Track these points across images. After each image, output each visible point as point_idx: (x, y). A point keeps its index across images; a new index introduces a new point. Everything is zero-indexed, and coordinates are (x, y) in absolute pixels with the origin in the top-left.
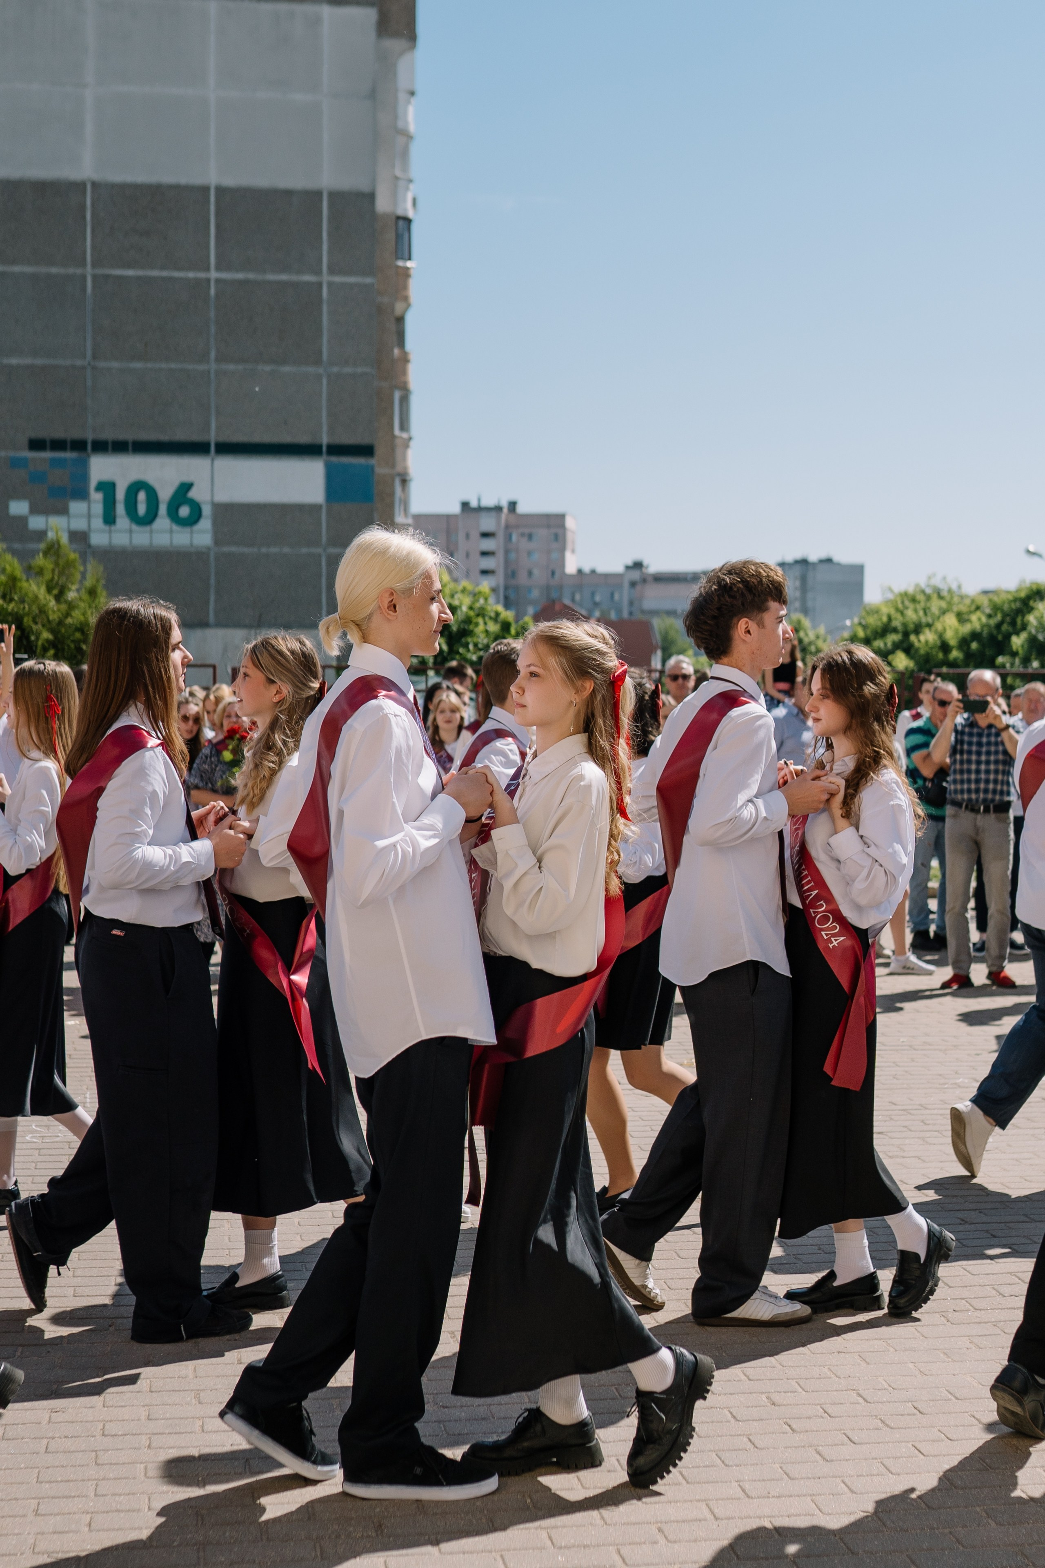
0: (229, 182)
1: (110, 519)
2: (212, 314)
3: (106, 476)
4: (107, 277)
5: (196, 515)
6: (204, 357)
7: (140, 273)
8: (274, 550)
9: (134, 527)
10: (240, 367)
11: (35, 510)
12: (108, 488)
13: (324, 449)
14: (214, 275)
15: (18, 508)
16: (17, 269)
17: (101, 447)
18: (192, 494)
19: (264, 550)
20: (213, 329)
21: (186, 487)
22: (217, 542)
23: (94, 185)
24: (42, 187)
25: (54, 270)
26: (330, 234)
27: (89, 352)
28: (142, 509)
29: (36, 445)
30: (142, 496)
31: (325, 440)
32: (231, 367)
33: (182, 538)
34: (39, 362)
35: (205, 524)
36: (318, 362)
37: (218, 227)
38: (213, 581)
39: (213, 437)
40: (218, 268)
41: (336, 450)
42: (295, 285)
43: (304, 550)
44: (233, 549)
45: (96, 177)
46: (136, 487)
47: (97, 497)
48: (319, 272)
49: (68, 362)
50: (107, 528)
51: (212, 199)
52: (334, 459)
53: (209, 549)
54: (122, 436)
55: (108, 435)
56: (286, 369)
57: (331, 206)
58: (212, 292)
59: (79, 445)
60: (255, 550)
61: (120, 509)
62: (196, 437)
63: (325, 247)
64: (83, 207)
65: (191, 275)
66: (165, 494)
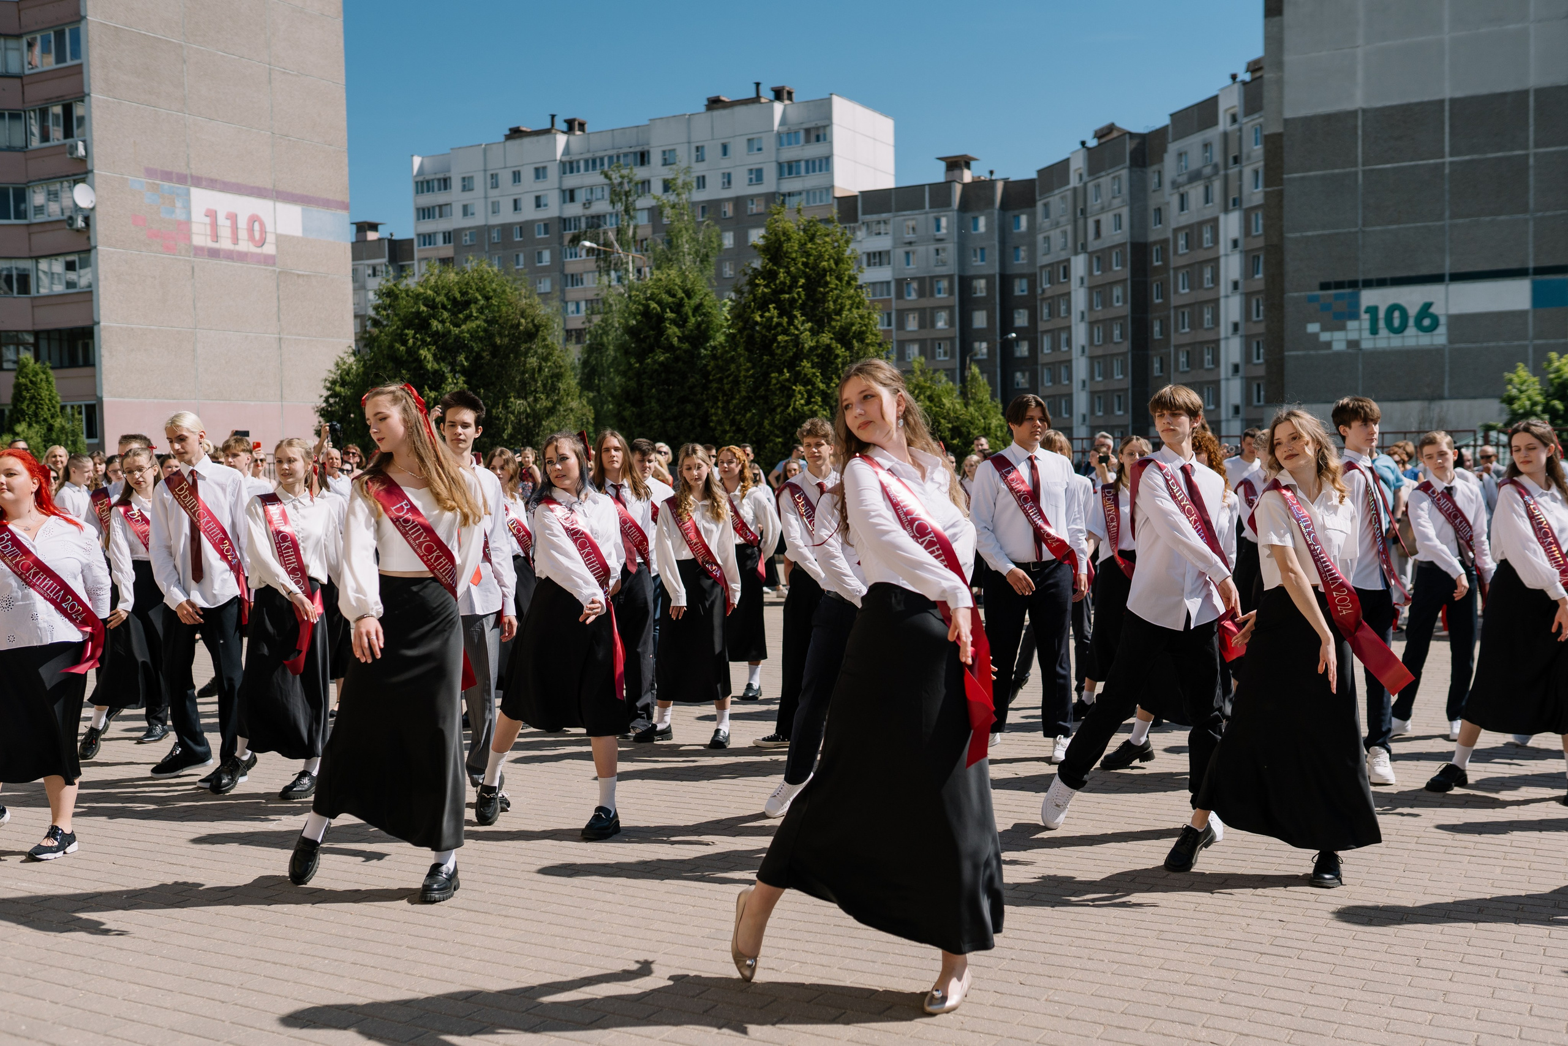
0: (1459, 94)
1: (1374, 331)
2: (1447, 187)
3: (1372, 303)
4: (1372, 171)
5: (1435, 324)
6: (1440, 217)
7: (1395, 165)
8: (1492, 344)
9: (1392, 335)
10: (1467, 220)
11: (1324, 329)
12: (1373, 311)
13: (1531, 271)
14: (1448, 159)
15: (1313, 328)
16: (1312, 173)
17: (1369, 284)
18: (1432, 310)
19: (1485, 345)
20: (1447, 197)
21: (1428, 305)
22: (1451, 341)
23: (1364, 111)
24: (1328, 118)
25: (1337, 171)
26: (1535, 120)
27: (1360, 222)
28: (1396, 323)
29: (1325, 286)
30: (1397, 314)
31: (1531, 265)
32: (1461, 221)
33: (1425, 340)
34: (1326, 232)
35: (1442, 330)
36: (1525, 210)
37: (1451, 126)
38: (1447, 368)
39: (1447, 269)
40: (1451, 155)
41: (1539, 271)
42: (1508, 158)
43: (1516, 343)
44: (1463, 345)
45: (1364, 106)
46: (1392, 308)
47: (1366, 317)
48: (1526, 147)
49: (1346, 230)
50: (1371, 336)
51: (1447, 107)
52: (1539, 278)
53: (1444, 346)
54: (1382, 276)
55: (1373, 276)
56: (1502, 218)
57: (1536, 100)
58: (1447, 171)
59: (1353, 284)
60: (1478, 345)
61: (1382, 324)
62: (1435, 272)
63: (1532, 129)
64: (1355, 127)
65: (1432, 161)
66: (1413, 311)
